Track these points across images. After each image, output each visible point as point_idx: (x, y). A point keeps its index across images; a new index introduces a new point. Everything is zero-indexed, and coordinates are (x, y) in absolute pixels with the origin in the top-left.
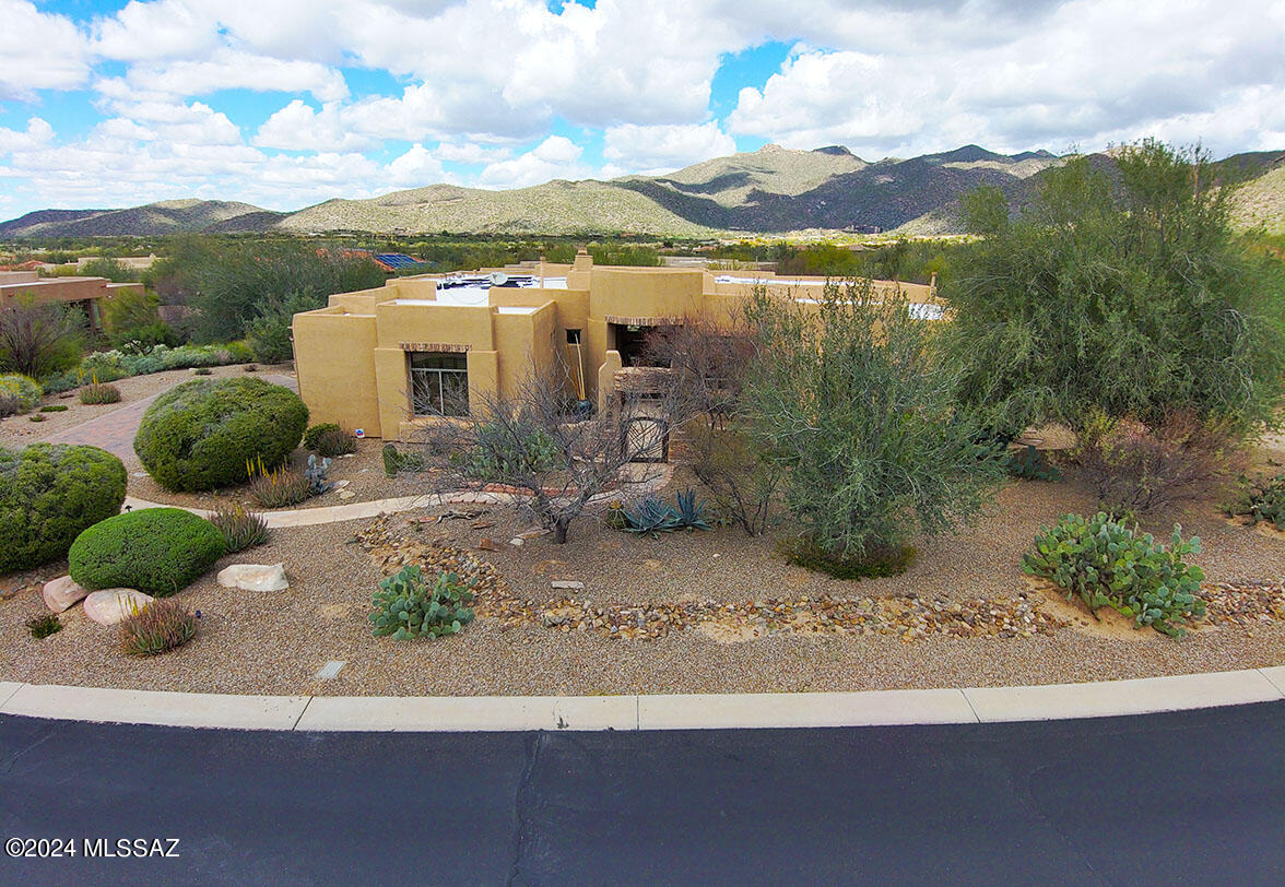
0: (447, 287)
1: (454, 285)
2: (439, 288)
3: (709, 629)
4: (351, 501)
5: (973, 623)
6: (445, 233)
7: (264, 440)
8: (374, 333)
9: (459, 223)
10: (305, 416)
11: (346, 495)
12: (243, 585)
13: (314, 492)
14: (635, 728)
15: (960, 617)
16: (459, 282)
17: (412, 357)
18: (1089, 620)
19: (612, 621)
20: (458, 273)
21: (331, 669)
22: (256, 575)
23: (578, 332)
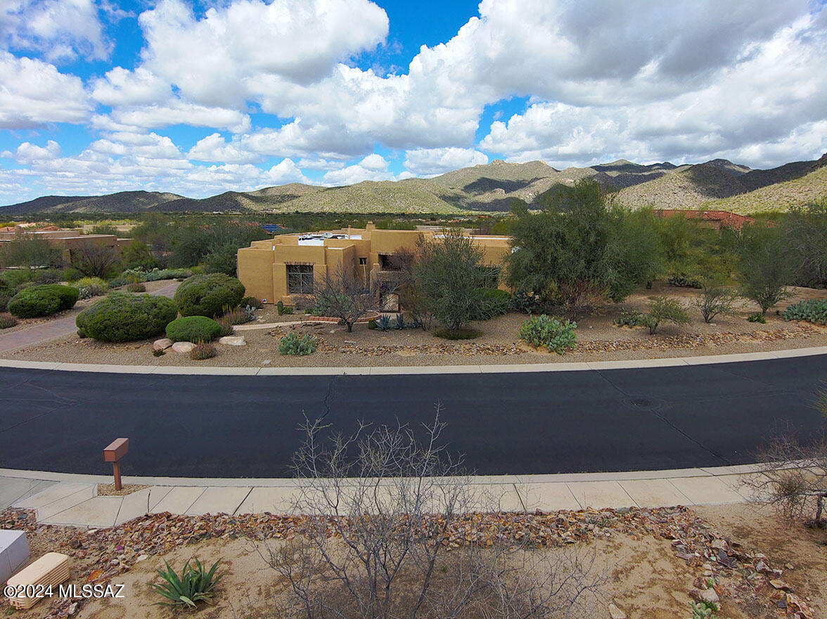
0: (303, 239)
1: (306, 239)
2: (300, 239)
3: (399, 353)
4: (264, 323)
5: (493, 351)
6: (297, 212)
7: (229, 298)
8: (273, 257)
9: (306, 206)
10: (244, 290)
11: (261, 321)
12: (229, 343)
13: (249, 320)
14: (368, 374)
15: (488, 349)
16: (309, 237)
17: (289, 267)
18: (534, 350)
19: (365, 351)
20: (309, 233)
21: (267, 362)
22: (234, 340)
23: (365, 259)
